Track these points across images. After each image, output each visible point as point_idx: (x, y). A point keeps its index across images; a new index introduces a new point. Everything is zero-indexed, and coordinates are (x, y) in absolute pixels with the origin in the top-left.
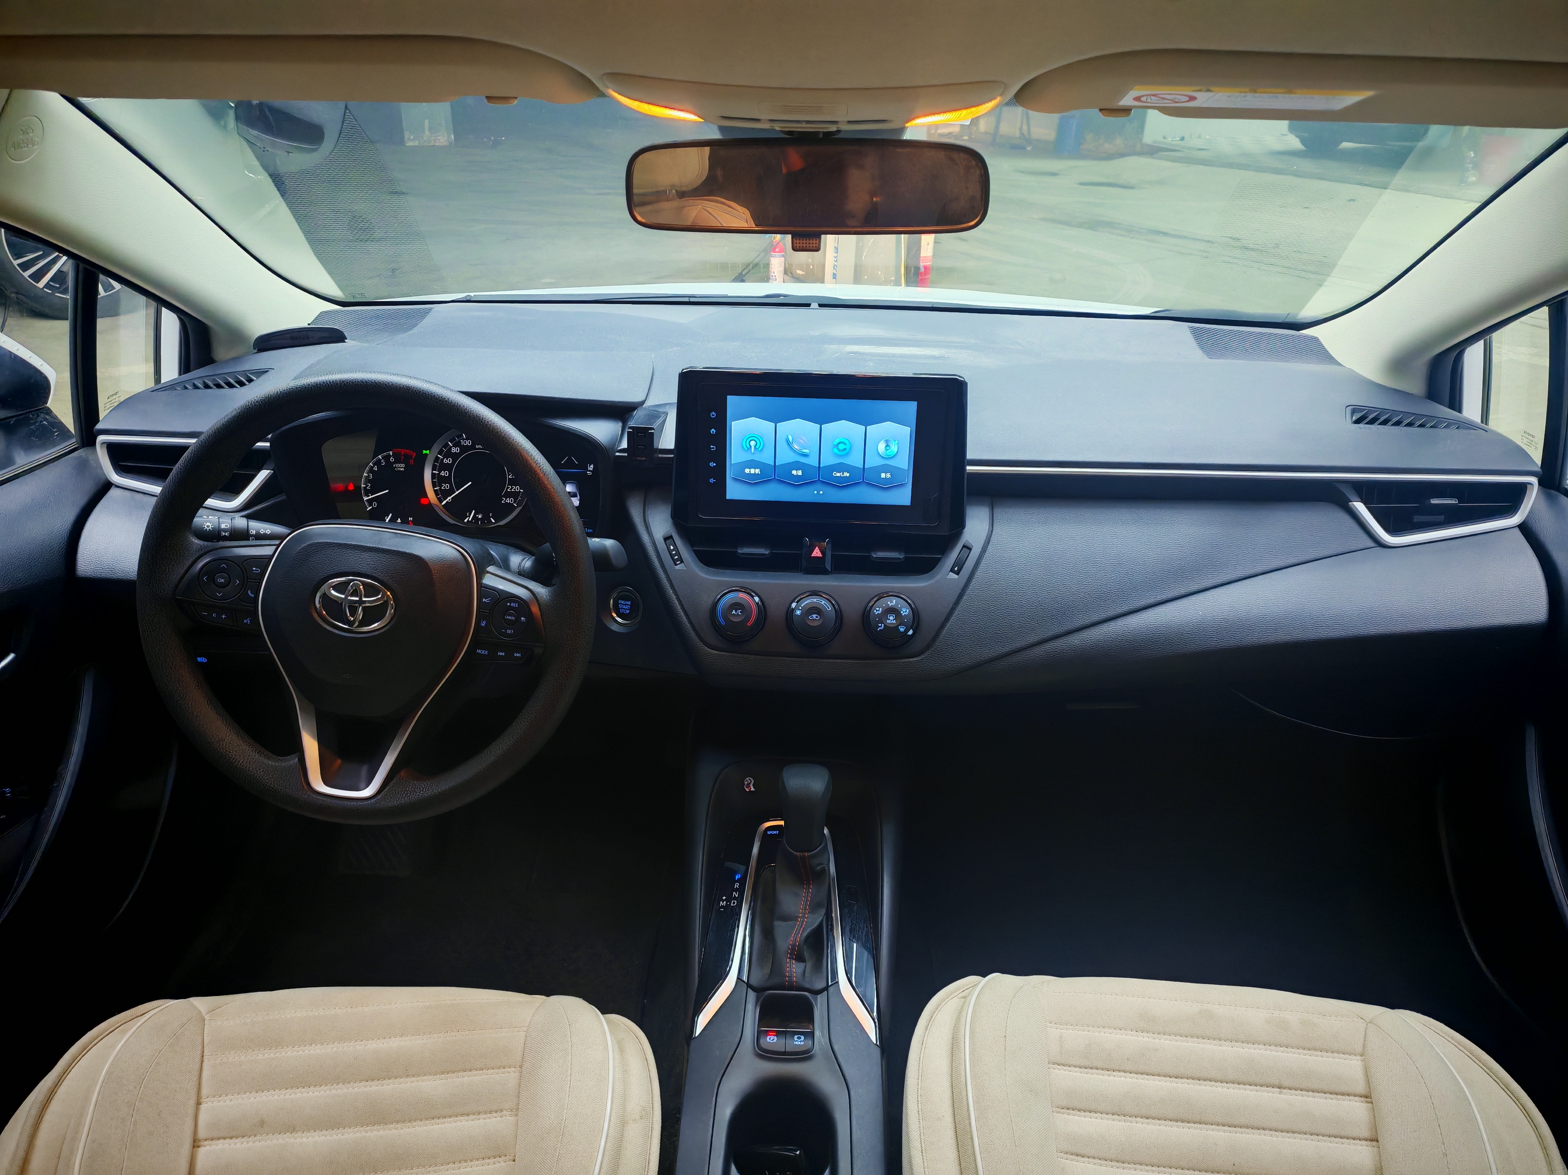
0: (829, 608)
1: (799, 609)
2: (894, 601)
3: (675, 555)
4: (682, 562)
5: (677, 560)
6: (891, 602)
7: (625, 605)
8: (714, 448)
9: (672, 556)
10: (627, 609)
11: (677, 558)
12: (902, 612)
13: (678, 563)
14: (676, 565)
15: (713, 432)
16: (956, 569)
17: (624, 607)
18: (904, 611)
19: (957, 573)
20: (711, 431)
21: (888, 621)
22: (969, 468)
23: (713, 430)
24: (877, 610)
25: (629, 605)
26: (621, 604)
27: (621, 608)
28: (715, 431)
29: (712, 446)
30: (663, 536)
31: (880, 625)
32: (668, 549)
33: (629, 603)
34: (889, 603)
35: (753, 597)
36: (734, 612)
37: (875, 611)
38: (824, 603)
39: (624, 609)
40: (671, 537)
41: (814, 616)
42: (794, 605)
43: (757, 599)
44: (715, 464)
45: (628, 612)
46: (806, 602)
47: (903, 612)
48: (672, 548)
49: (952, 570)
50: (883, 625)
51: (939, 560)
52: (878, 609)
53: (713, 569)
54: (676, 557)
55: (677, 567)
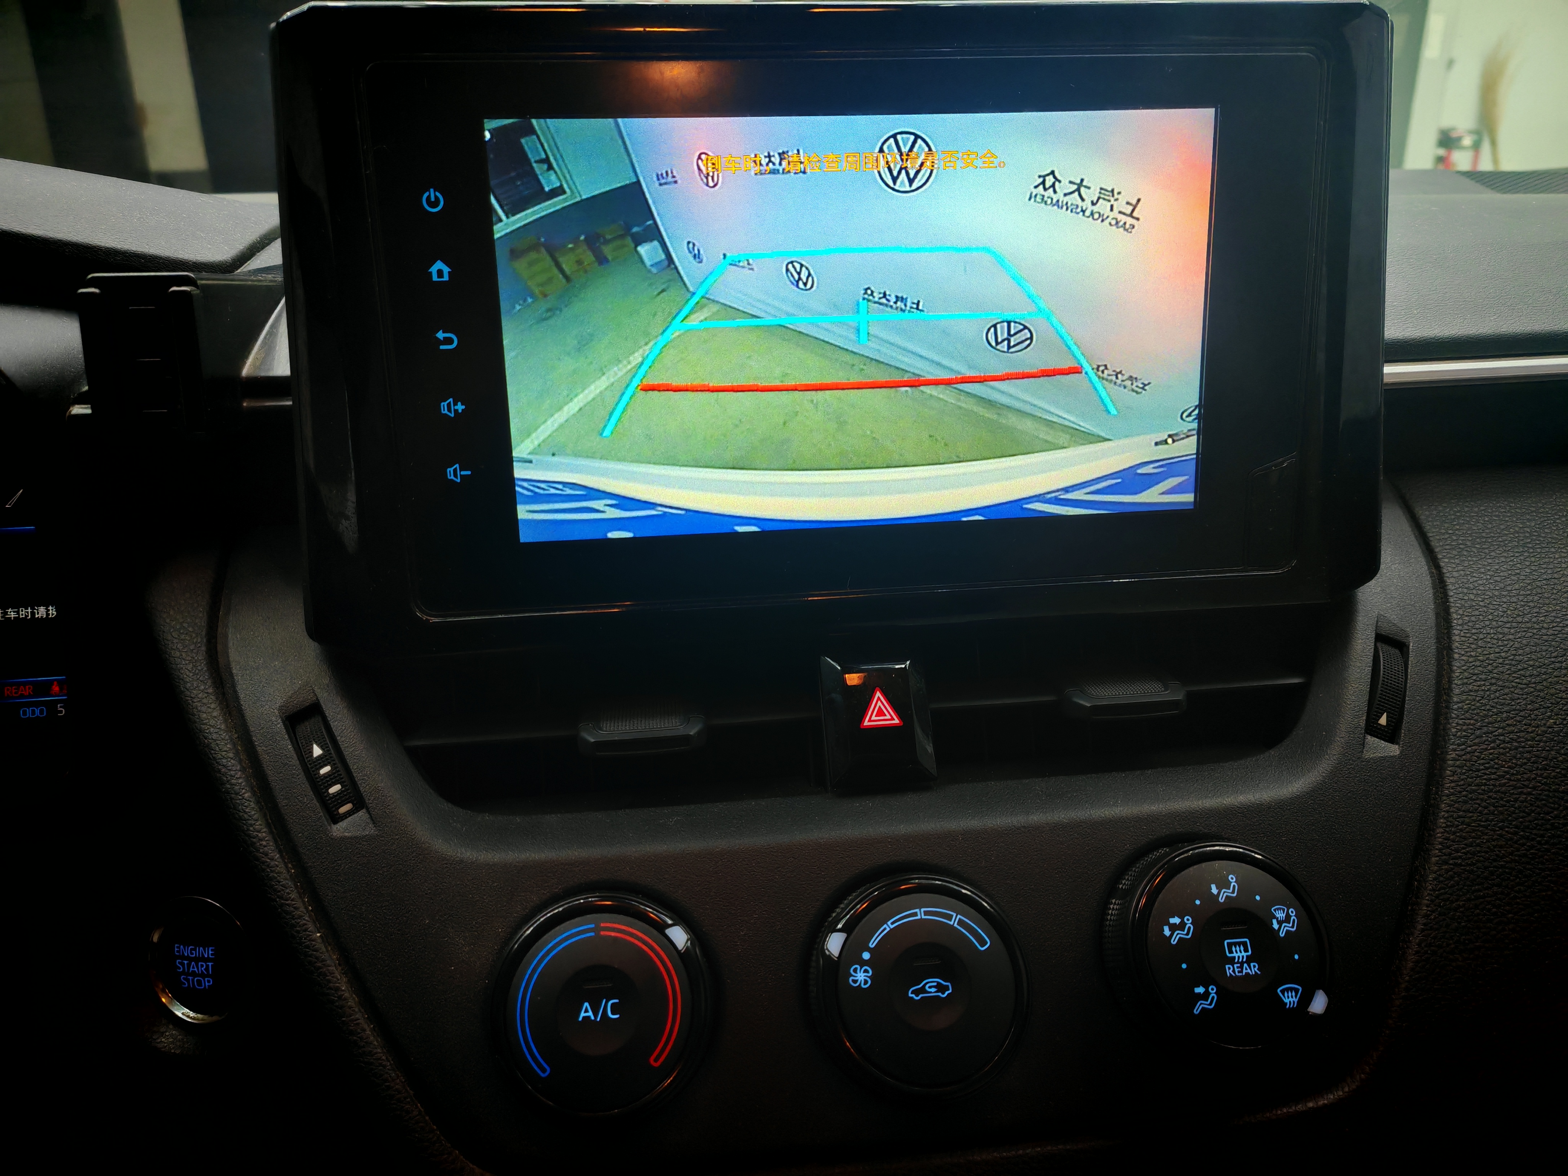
0: (983, 943)
1: (863, 963)
2: (1232, 878)
3: (331, 779)
4: (359, 804)
5: (340, 800)
6: (1223, 884)
7: (197, 960)
8: (449, 341)
9: (318, 786)
10: (203, 975)
11: (338, 793)
12: (1276, 926)
13: (343, 810)
14: (336, 819)
15: (440, 273)
16: (1383, 721)
17: (193, 968)
18: (1280, 915)
19: (1390, 735)
20: (434, 269)
21: (1229, 970)
22: (1392, 371)
23: (439, 265)
24: (1173, 928)
25: (208, 960)
26: (183, 958)
27: (183, 973)
28: (446, 270)
29: (440, 335)
30: (280, 709)
31: (1200, 990)
32: (303, 754)
33: (209, 953)
34: (1214, 890)
35: (661, 928)
36: (586, 1012)
37: (1167, 932)
38: (961, 922)
39: (194, 974)
40: (314, 710)
41: (930, 986)
42: (834, 943)
43: (679, 936)
44: (460, 407)
45: (207, 983)
46: (889, 926)
47: (1280, 923)
48: (317, 751)
49: (1372, 729)
50: (1213, 990)
51: (1300, 695)
52: (1176, 920)
53: (487, 817)
54: (335, 789)
55: (339, 830)
